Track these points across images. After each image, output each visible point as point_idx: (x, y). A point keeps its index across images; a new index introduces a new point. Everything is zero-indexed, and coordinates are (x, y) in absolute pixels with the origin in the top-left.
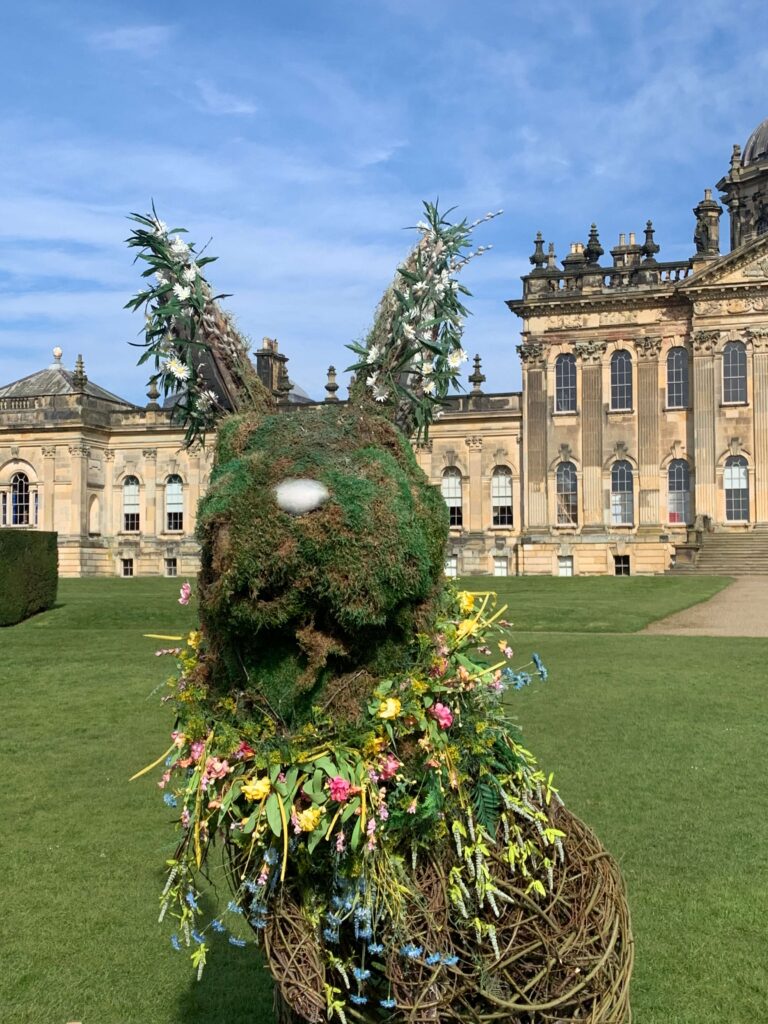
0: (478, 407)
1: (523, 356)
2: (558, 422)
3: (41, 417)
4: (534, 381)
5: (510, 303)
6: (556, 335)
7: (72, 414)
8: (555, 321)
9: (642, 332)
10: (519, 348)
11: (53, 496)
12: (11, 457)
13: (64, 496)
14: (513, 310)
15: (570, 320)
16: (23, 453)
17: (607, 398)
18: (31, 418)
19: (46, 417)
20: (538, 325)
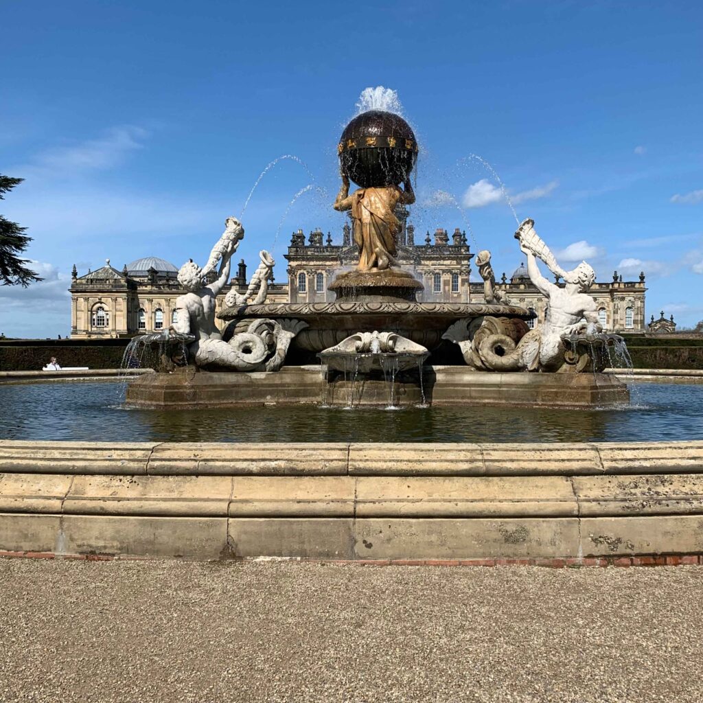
0: (273, 289)
1: (289, 273)
2: (300, 295)
3: (110, 287)
4: (292, 282)
5: (285, 256)
6: (300, 267)
7: (123, 286)
8: (299, 263)
9: (327, 268)
10: (287, 270)
11: (115, 316)
12: (98, 300)
13: (120, 316)
14: (286, 258)
15: (304, 263)
16: (103, 300)
17: (315, 289)
18: (106, 287)
19: (112, 286)
20: (294, 264)
